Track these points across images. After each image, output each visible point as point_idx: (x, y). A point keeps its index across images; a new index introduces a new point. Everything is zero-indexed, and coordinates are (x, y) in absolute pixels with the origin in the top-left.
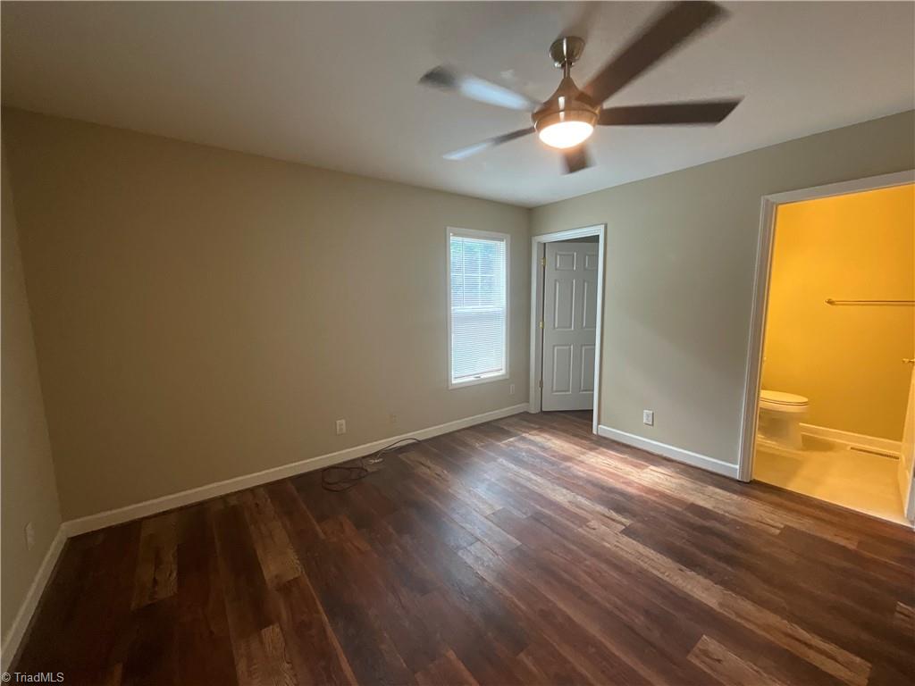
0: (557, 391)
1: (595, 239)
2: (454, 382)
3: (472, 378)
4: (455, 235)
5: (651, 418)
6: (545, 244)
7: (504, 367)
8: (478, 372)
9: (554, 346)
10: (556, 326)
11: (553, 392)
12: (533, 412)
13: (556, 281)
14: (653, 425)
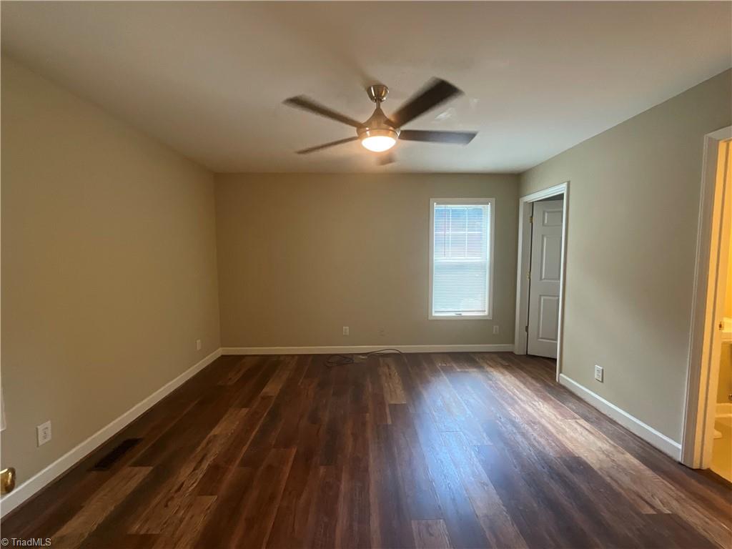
0: (542, 338)
1: (560, 197)
2: (434, 314)
3: (453, 314)
4: (438, 204)
5: (600, 374)
6: (533, 203)
7: (487, 309)
8: (460, 310)
9: (540, 296)
10: (543, 277)
11: (538, 338)
12: (516, 353)
13: (543, 236)
14: (602, 381)
